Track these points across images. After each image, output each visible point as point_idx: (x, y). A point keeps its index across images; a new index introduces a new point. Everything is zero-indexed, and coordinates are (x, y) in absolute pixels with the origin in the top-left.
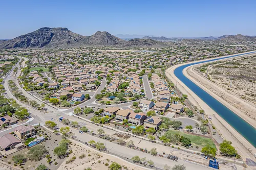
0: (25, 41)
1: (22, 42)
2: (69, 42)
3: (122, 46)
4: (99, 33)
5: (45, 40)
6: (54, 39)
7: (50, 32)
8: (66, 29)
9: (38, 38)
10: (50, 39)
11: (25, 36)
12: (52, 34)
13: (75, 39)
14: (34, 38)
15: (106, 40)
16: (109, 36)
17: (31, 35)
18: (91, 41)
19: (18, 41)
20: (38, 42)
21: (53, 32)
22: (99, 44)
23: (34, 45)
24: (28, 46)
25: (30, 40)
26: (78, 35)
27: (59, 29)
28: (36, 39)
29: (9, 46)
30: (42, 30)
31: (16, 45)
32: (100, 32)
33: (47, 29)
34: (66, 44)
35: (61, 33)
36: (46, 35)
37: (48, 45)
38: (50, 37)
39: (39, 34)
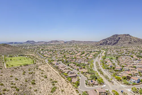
0: (105, 42)
1: (104, 43)
2: (130, 43)
5: (115, 41)
6: (120, 41)
7: (119, 37)
8: (128, 35)
9: (111, 40)
10: (118, 41)
11: (105, 39)
12: (119, 38)
13: (134, 41)
14: (110, 40)
17: (108, 39)
19: (102, 42)
20: (111, 43)
21: (120, 37)
23: (109, 44)
24: (106, 44)
25: (107, 41)
26: (137, 38)
27: (124, 35)
30: (114, 36)
31: (101, 44)
33: (117, 35)
34: (128, 44)
35: (125, 37)
36: (116, 39)
37: (117, 44)
38: (118, 40)
39: (112, 38)
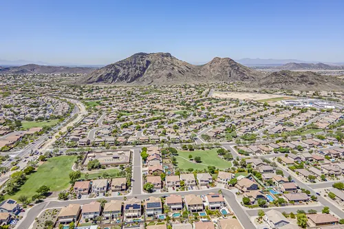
0: (112, 73)
1: (108, 74)
2: (170, 75)
3: (256, 84)
4: (216, 60)
5: (137, 71)
6: (150, 69)
7: (147, 59)
8: (168, 55)
9: (129, 68)
10: (144, 69)
11: (113, 65)
12: (148, 62)
13: (180, 70)
14: (124, 68)
15: (228, 73)
16: (232, 64)
17: (121, 64)
18: (203, 73)
19: (104, 73)
20: (128, 75)
21: (150, 59)
22: (216, 78)
23: (121, 79)
24: (114, 80)
25: (118, 71)
26: (185, 64)
27: (158, 54)
28: (126, 70)
29: (91, 80)
30: (135, 56)
31: (100, 79)
32: (220, 59)
33: (143, 55)
34: (166, 78)
35: (160, 60)
36: (139, 64)
37: (141, 79)
38: (145, 66)
39: (131, 63)
